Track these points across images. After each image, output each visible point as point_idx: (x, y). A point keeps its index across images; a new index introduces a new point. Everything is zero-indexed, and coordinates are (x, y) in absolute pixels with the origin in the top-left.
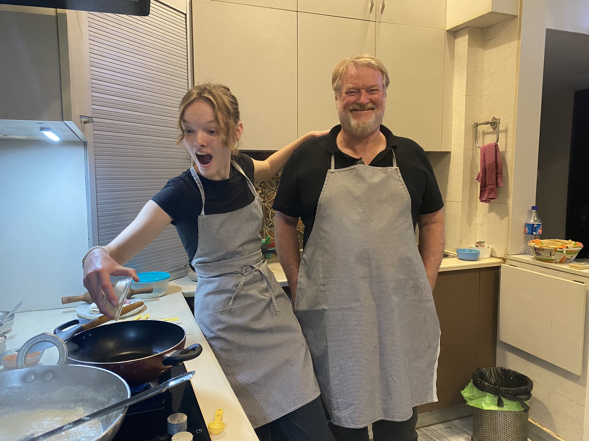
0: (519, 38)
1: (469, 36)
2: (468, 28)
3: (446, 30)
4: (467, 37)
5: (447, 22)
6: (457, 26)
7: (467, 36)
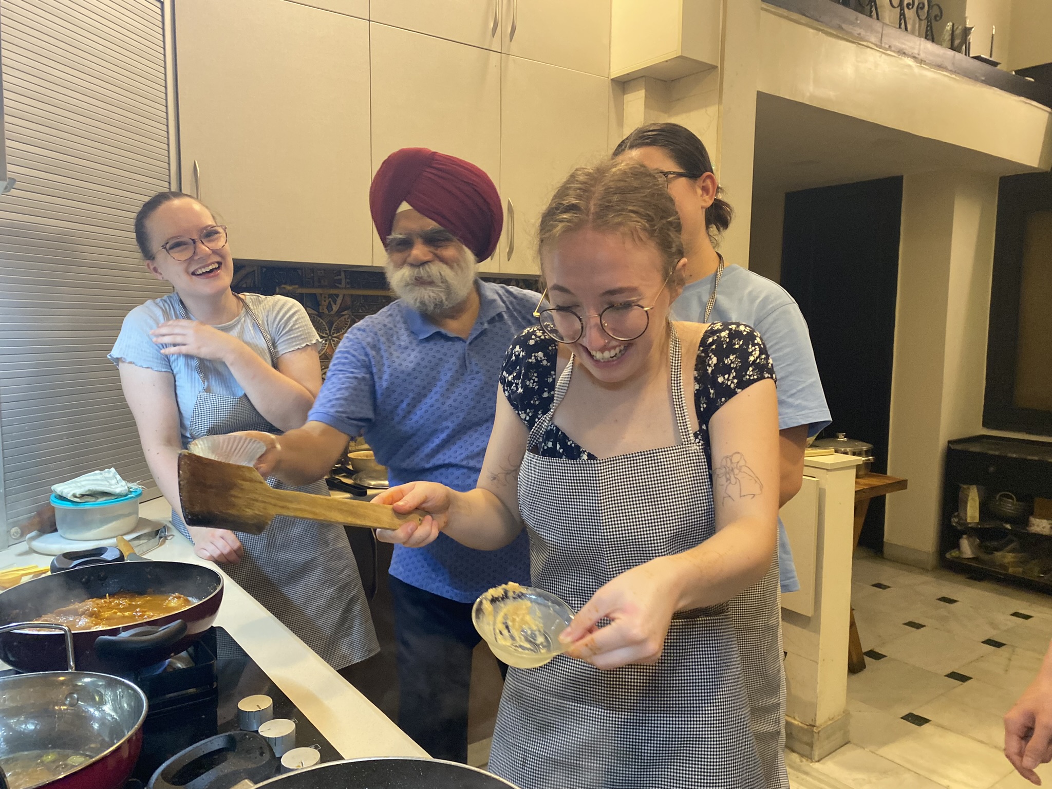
0: (720, 102)
1: (646, 91)
2: (644, 78)
3: (612, 78)
4: (642, 93)
5: (611, 65)
6: (628, 74)
7: (644, 91)
